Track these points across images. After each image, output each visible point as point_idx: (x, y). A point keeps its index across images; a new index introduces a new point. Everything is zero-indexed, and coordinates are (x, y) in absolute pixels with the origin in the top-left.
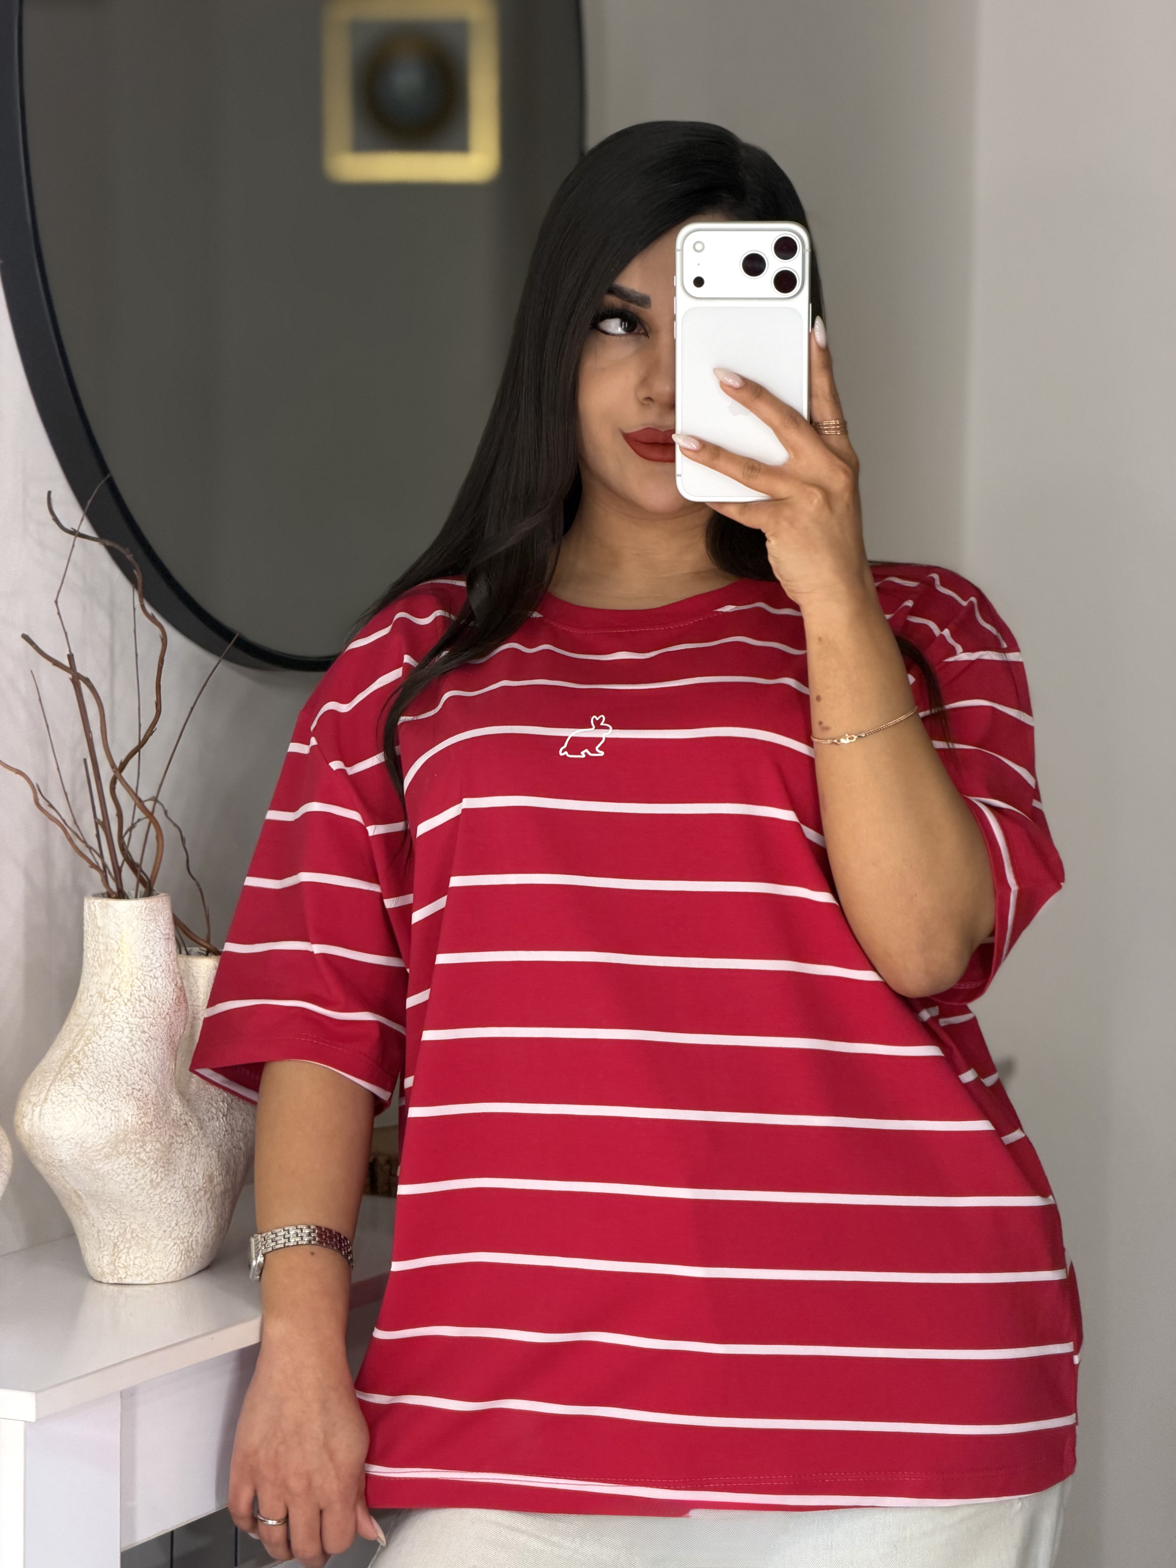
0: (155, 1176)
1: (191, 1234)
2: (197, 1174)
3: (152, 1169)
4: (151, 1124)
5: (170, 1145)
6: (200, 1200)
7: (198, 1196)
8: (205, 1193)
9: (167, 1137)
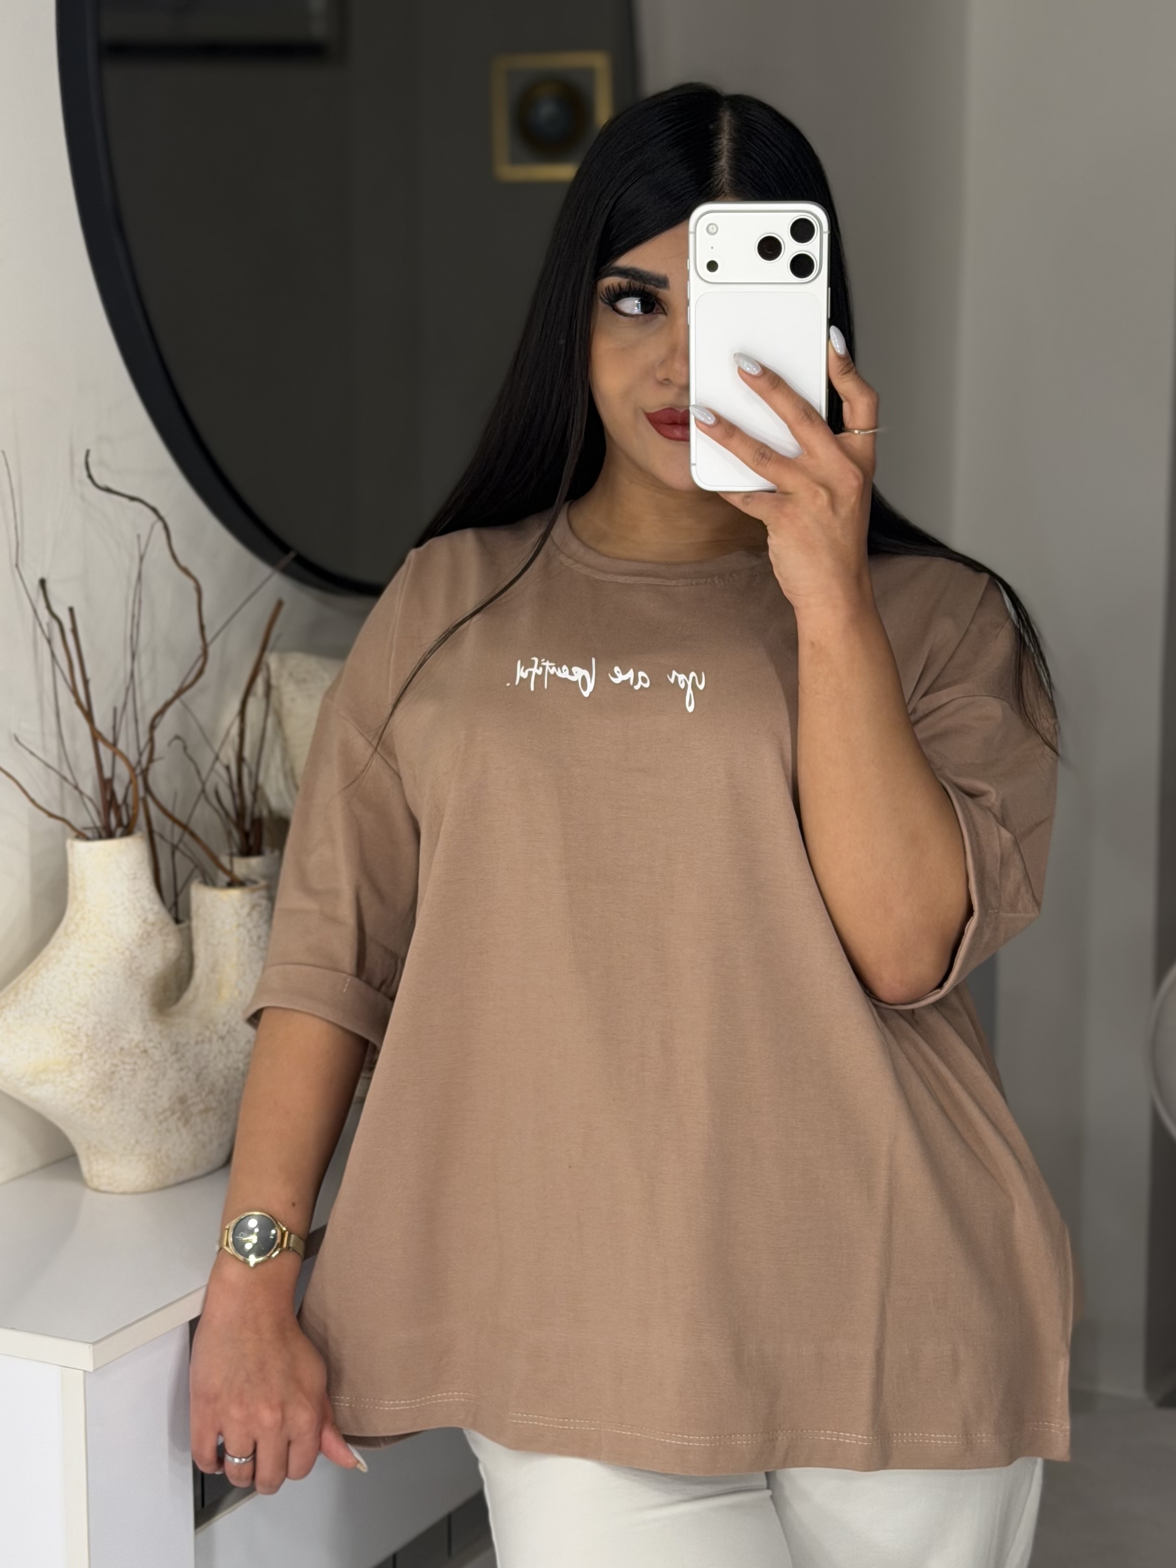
0: (93, 1102)
1: (159, 1151)
2: (160, 1097)
3: (88, 1096)
4: (81, 1055)
5: (113, 1073)
6: (166, 1119)
7: (161, 1117)
8: (173, 1113)
9: (108, 1065)
